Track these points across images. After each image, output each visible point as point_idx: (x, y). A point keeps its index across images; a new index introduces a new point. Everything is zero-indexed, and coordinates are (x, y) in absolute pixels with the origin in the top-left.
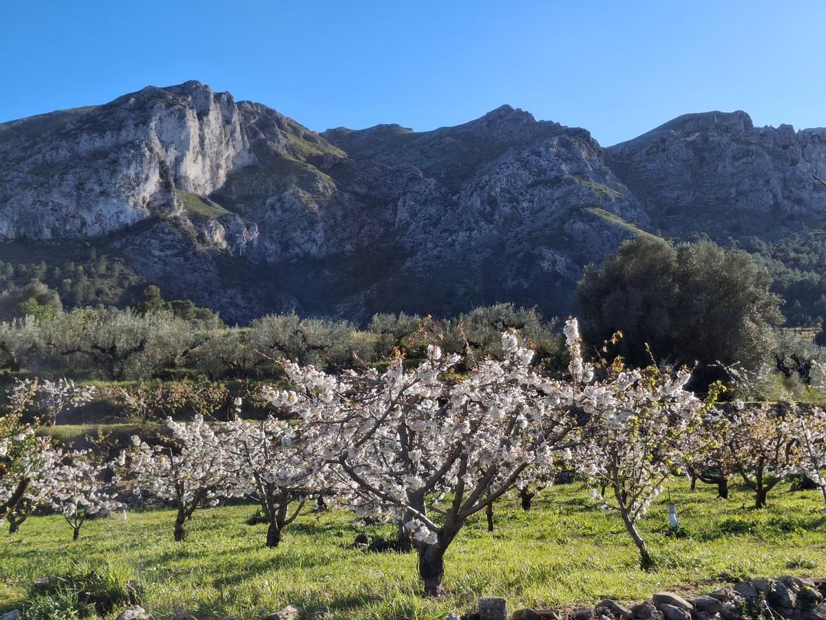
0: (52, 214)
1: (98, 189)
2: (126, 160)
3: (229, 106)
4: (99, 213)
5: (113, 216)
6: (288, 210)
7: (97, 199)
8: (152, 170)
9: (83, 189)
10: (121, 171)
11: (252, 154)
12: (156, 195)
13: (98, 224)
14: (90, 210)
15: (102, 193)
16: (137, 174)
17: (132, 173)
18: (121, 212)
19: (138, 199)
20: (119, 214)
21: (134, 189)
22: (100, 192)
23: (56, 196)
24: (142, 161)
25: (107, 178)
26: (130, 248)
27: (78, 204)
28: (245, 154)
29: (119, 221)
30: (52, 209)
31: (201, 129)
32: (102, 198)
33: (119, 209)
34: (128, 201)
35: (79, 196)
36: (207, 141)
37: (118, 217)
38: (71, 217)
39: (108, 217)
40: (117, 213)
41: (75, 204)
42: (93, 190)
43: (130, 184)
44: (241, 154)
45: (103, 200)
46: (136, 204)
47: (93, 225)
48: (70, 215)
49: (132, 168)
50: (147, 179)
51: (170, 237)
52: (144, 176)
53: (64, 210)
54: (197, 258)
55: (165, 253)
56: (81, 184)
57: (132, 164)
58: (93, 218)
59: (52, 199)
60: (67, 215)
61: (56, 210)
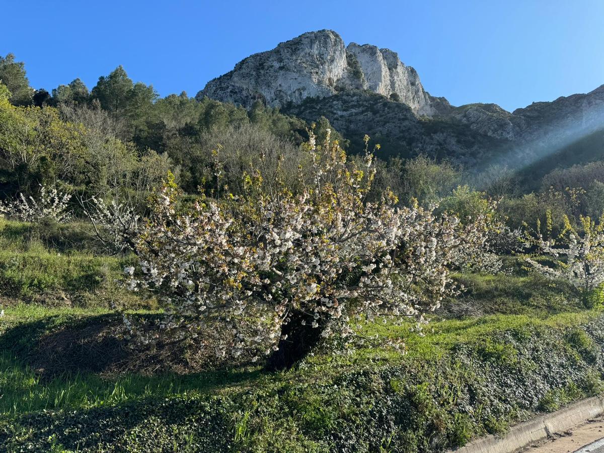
0: (231, 96)
1: (277, 65)
2: (309, 40)
3: (412, 73)
4: (279, 89)
5: (294, 92)
6: (474, 122)
7: (276, 74)
8: (338, 53)
9: (263, 68)
10: (303, 49)
11: (433, 107)
12: (344, 80)
13: (277, 101)
14: (269, 86)
15: (281, 68)
16: (321, 55)
17: (315, 51)
18: (304, 89)
19: (323, 78)
20: (302, 91)
21: (318, 67)
22: (279, 67)
23: (236, 79)
24: (326, 43)
25: (288, 55)
26: (308, 111)
27: (257, 83)
28: (428, 108)
29: (301, 98)
30: (231, 92)
31: (391, 76)
32: (282, 72)
33: (301, 86)
34: (310, 78)
35: (258, 76)
36: (397, 85)
37: (301, 94)
38: (252, 98)
39: (289, 93)
40: (299, 90)
41: (254, 83)
42: (272, 67)
43: (313, 62)
44: (424, 108)
45: (283, 75)
46: (320, 82)
47: (272, 101)
48: (250, 97)
49: (316, 47)
50: (332, 61)
51: (355, 98)
52: (329, 57)
53: (244, 93)
54: (389, 108)
55: (349, 112)
56: (261, 64)
57: (315, 43)
58: (273, 95)
59: (233, 84)
60: (247, 97)
61: (236, 93)
